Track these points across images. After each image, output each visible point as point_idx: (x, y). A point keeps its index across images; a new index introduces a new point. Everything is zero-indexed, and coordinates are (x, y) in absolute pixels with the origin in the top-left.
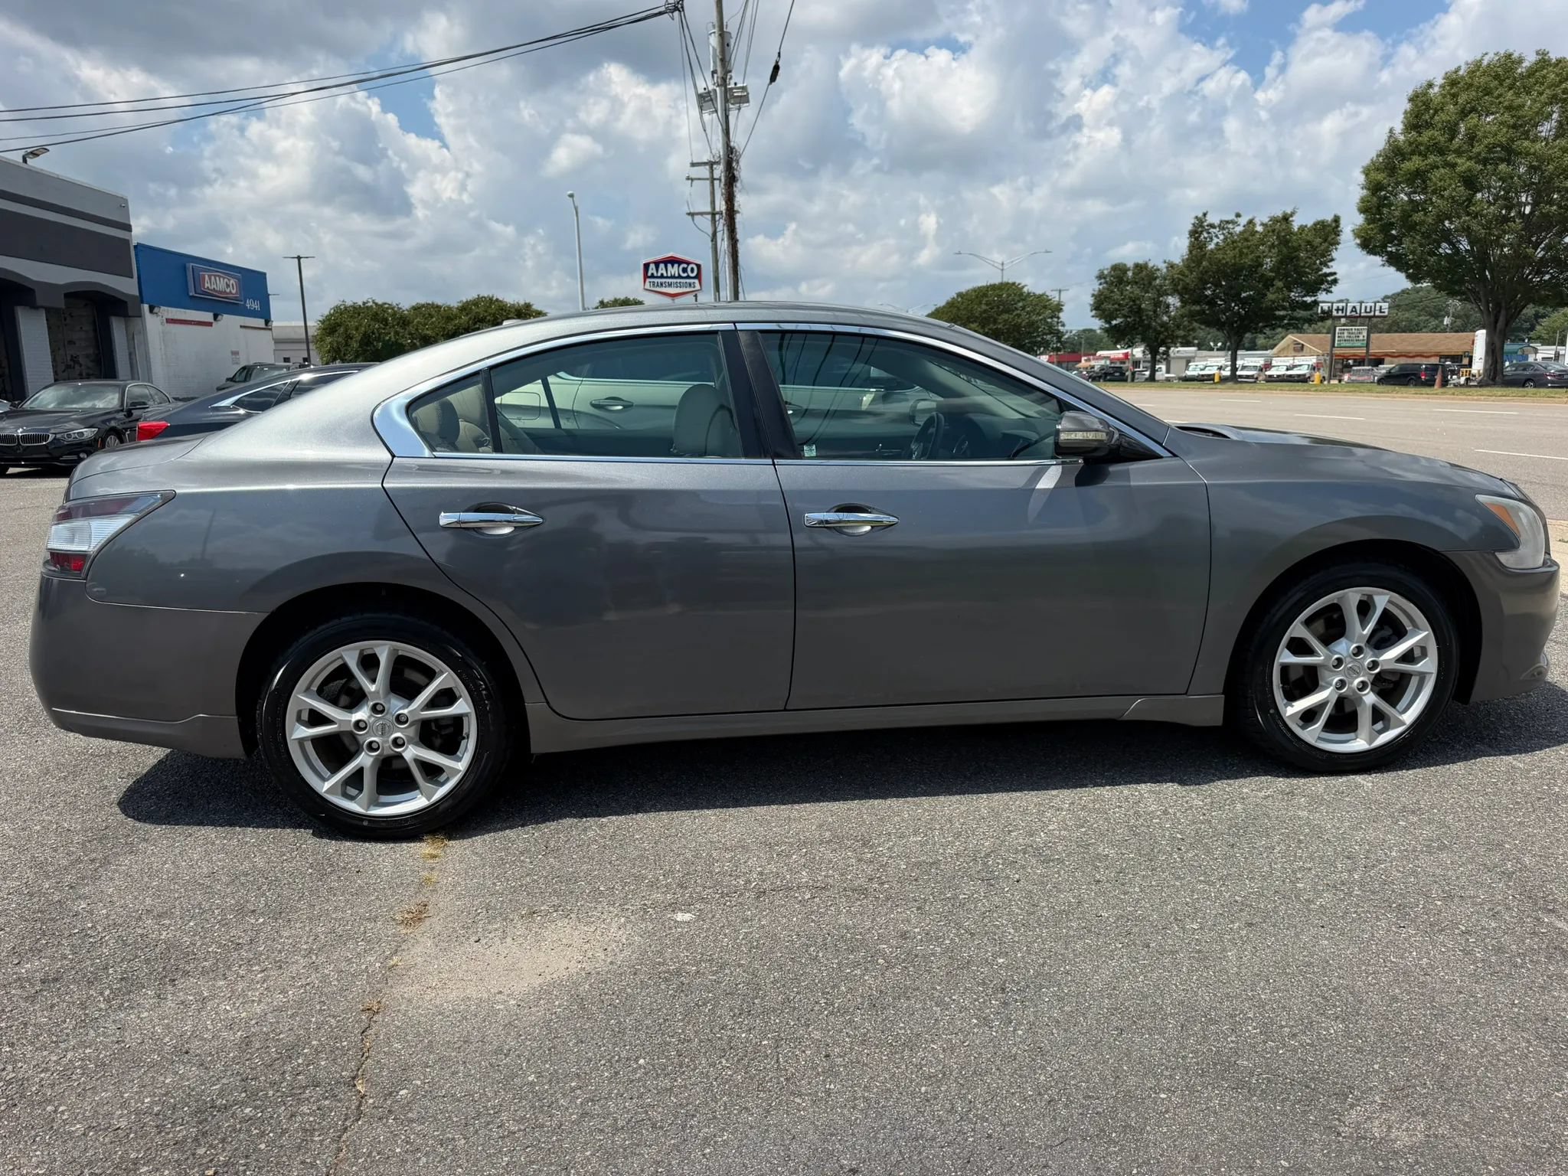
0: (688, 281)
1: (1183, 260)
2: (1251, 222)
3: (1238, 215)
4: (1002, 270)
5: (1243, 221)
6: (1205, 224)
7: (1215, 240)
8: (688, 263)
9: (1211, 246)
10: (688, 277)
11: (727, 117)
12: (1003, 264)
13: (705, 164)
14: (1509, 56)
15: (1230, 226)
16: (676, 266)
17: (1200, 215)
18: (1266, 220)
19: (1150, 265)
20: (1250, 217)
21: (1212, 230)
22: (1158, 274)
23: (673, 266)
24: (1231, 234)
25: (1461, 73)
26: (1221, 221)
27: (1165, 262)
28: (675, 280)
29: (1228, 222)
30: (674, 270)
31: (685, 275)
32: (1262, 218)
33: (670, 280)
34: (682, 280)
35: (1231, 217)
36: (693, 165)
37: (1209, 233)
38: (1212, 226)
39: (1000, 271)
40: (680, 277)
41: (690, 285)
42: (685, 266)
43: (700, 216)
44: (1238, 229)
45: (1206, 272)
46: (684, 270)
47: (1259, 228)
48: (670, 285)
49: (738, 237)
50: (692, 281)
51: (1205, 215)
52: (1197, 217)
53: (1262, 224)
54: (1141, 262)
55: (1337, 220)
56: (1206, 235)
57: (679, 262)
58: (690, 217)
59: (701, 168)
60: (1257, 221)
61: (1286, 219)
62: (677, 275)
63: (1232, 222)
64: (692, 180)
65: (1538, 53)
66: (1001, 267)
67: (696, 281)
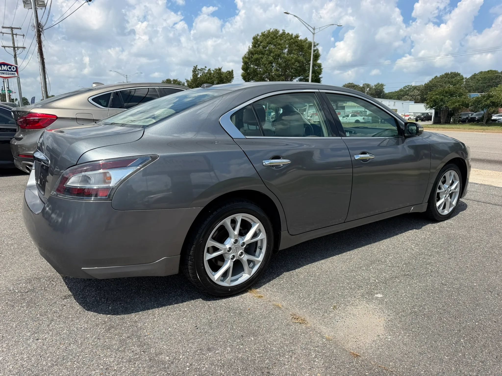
0: (12, 72)
1: (191, 79)
2: (209, 70)
3: (206, 67)
4: (127, 78)
5: (207, 69)
6: (197, 69)
7: (200, 74)
8: (12, 66)
9: (199, 76)
10: (12, 71)
11: (36, 11)
12: (127, 76)
13: (9, 28)
14: (276, 30)
15: (204, 70)
16: (6, 66)
17: (195, 66)
18: (214, 69)
19: (178, 80)
20: (209, 68)
21: (199, 71)
22: (181, 83)
23: (4, 66)
24: (204, 73)
25: (266, 33)
26: (201, 68)
27: (186, 79)
28: (6, 72)
29: (203, 69)
30: (5, 68)
31: (11, 70)
32: (213, 69)
33: (3, 72)
34: (9, 72)
35: (204, 67)
36: (3, 27)
37: (198, 72)
38: (199, 70)
39: (126, 78)
40: (8, 70)
41: (13, 74)
42: (10, 66)
43: (8, 48)
44: (206, 71)
45: (199, 84)
46: (10, 68)
47: (212, 72)
48: (3, 73)
49: (44, 57)
50: (14, 72)
51: (197, 66)
52: (194, 66)
53: (213, 71)
54: (175, 79)
55: (232, 71)
56: (197, 72)
57: (7, 65)
58: (3, 48)
59: (7, 29)
60: (211, 69)
61: (220, 69)
62: (6, 70)
63: (204, 69)
64: (3, 33)
65: (283, 30)
66: (126, 77)
67: (16, 73)
